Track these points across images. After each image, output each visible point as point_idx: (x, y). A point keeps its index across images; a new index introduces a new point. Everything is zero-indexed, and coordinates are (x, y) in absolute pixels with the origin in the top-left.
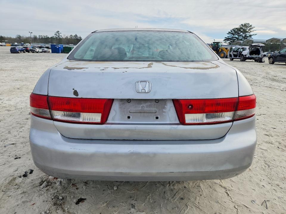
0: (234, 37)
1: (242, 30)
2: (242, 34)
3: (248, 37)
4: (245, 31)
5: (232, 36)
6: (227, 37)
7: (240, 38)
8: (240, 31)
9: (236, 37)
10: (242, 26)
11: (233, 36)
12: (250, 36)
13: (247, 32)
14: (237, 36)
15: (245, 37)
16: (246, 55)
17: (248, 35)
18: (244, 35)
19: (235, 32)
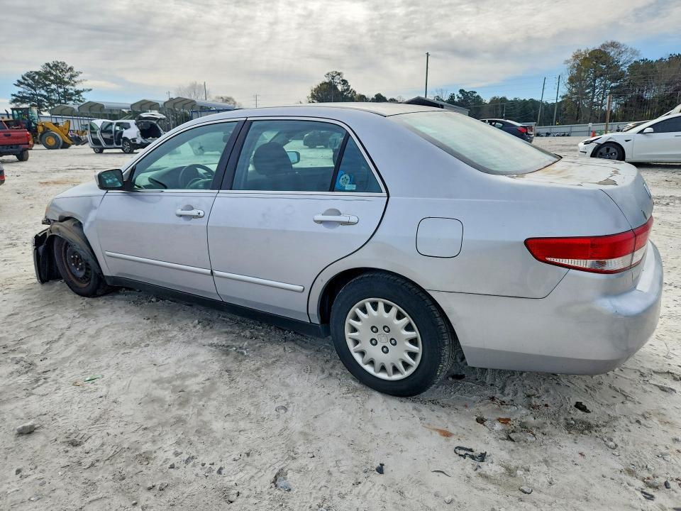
0: (37, 95)
1: (52, 78)
2: (53, 86)
3: (72, 94)
4: (60, 82)
5: (29, 92)
6: (17, 93)
7: (53, 97)
8: (47, 79)
9: (42, 95)
10: (48, 69)
11: (33, 91)
12: (78, 92)
13: (67, 83)
14: (43, 92)
15: (67, 96)
16: (134, 140)
17: (70, 91)
18: (62, 90)
19: (37, 82)
